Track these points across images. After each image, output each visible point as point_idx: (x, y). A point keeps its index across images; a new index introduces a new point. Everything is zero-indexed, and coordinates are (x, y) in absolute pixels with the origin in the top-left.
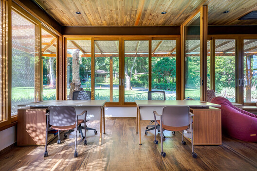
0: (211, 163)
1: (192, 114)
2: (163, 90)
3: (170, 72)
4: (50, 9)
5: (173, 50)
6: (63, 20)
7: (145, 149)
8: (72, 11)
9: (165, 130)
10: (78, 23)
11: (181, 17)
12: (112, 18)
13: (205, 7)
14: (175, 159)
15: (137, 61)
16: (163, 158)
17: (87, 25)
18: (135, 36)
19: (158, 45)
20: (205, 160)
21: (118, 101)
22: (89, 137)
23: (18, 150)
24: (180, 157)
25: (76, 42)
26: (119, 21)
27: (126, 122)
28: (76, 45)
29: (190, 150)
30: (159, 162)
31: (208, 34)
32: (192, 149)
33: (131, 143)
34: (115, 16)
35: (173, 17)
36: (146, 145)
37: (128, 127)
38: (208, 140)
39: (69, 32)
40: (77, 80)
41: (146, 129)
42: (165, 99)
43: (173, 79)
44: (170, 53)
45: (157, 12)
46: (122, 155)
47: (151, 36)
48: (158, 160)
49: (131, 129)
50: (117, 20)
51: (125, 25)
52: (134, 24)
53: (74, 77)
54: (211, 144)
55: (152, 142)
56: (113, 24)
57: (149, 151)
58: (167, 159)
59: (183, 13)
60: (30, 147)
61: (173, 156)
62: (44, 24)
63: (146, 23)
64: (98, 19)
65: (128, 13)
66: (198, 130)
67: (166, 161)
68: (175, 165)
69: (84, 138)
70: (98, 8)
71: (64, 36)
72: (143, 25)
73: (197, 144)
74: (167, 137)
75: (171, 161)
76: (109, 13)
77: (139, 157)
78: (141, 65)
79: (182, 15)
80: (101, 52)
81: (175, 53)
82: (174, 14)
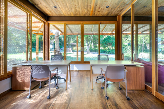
0: (139, 105)
1: (126, 71)
2: (107, 54)
3: (111, 44)
4: (38, 4)
5: (113, 31)
6: (47, 12)
7: (95, 93)
8: (51, 6)
9: (108, 81)
10: (56, 14)
11: (118, 10)
12: (76, 10)
14: (115, 102)
15: (93, 38)
16: (106, 100)
17: (62, 15)
18: (91, 22)
19: (104, 28)
20: (135, 102)
21: (80, 61)
22: (60, 84)
23: (11, 94)
24: (119, 99)
25: (56, 25)
26: (81, 13)
27: (85, 73)
28: (56, 27)
29: (124, 94)
30: (104, 103)
32: (126, 93)
33: (86, 88)
34: (78, 9)
35: (113, 10)
36: (96, 90)
37: (86, 76)
38: (136, 86)
39: (51, 20)
40: (58, 48)
41: (96, 79)
42: (108, 60)
43: (113, 48)
44: (111, 33)
45: (103, 6)
46: (79, 98)
47: (100, 22)
48: (103, 102)
49: (87, 78)
50: (79, 12)
51: (84, 15)
52: (89, 15)
53: (56, 46)
54: (138, 89)
55: (100, 87)
56: (77, 14)
57: (98, 94)
58: (109, 101)
59: (119, 7)
60: (20, 91)
61: (114, 99)
62: (34, 13)
63: (97, 14)
64: (68, 12)
65: (86, 7)
66: (130, 80)
67: (109, 103)
68: (115, 107)
69: (57, 85)
70: (67, 3)
71: (48, 22)
72: (95, 15)
73: (129, 89)
74: (110, 84)
75: (112, 103)
76: (74, 7)
77: (91, 100)
78: (96, 40)
79: (119, 9)
80: (72, 32)
81: (114, 33)
82: (114, 8)
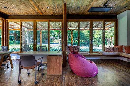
11: (59, 10)
13: (65, 4)
31: (67, 19)
35: (55, 10)
39: (9, 18)
45: (44, 7)
63: (45, 13)
64: (19, 11)
65: (31, 8)
71: (7, 20)
73: (49, 74)
